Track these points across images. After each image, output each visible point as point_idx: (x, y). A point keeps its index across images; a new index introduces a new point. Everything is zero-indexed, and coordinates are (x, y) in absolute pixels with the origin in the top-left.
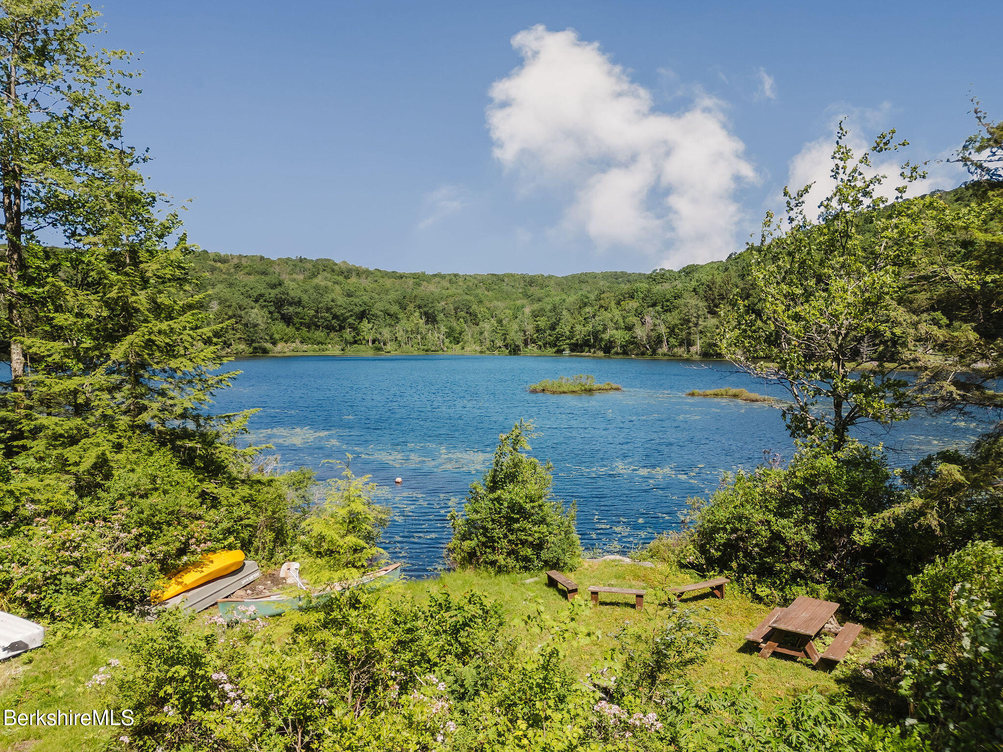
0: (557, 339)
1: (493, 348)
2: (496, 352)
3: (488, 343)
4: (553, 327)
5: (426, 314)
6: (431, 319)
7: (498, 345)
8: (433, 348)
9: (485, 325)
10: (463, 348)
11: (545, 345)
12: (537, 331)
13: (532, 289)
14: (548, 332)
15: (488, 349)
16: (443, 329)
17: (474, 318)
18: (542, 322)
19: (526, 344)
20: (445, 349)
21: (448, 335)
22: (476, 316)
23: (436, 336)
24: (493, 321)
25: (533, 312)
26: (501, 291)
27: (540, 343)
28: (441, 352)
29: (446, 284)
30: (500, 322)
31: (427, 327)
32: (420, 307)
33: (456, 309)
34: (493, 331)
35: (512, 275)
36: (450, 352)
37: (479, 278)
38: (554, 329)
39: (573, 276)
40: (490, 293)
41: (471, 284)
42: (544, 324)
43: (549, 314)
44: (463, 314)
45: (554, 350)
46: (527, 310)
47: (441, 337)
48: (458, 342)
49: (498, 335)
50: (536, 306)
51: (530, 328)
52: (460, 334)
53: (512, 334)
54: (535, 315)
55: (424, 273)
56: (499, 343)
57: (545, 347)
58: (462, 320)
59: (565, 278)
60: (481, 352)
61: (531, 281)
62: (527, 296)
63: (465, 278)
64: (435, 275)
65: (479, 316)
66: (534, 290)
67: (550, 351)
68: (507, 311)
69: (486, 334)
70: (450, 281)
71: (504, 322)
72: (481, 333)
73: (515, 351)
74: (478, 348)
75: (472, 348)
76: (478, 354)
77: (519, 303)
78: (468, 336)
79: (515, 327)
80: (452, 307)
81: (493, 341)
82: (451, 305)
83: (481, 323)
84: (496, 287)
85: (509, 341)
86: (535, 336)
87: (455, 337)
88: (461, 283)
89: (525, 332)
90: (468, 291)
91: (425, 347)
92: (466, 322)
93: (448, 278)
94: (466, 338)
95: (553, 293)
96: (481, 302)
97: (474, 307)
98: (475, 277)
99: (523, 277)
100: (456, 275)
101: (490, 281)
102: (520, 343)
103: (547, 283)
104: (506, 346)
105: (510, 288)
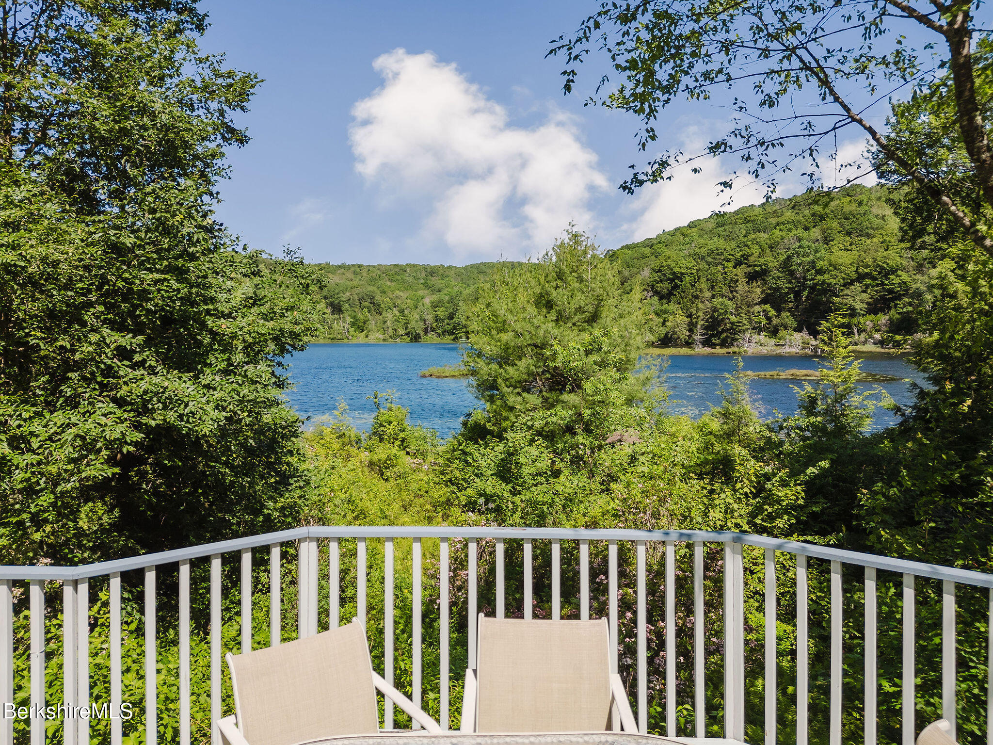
0: (455, 327)
1: (395, 335)
2: (398, 340)
3: (391, 332)
4: (451, 317)
5: (332, 305)
6: (337, 309)
7: (400, 333)
8: (339, 337)
9: (388, 315)
10: (367, 336)
11: (443, 333)
12: (437, 320)
13: (433, 279)
14: (446, 321)
15: (391, 337)
16: (349, 319)
17: (377, 308)
18: (441, 313)
19: (426, 331)
20: (350, 337)
21: (353, 324)
22: (379, 305)
23: (341, 326)
24: (396, 311)
25: (432, 303)
26: (403, 281)
27: (439, 331)
28: (346, 341)
29: (350, 275)
30: (402, 312)
31: (333, 317)
32: (325, 298)
33: (360, 299)
34: (396, 320)
35: (414, 266)
36: (355, 341)
37: (382, 268)
38: (452, 318)
39: (473, 266)
40: (393, 284)
41: (374, 275)
42: (442, 314)
43: (447, 305)
44: (366, 304)
45: (452, 337)
46: (427, 301)
47: (347, 326)
48: (363, 331)
49: (400, 324)
50: (436, 297)
51: (430, 318)
52: (364, 323)
53: (414, 323)
54: (435, 306)
55: (328, 264)
56: (401, 331)
57: (444, 335)
58: (366, 310)
59: (465, 268)
60: (384, 340)
61: (432, 272)
62: (426, 286)
63: (369, 268)
64: (339, 267)
65: (383, 306)
66: (435, 281)
67: (448, 339)
68: (408, 301)
69: (389, 323)
70: (355, 273)
71: (406, 312)
72: (385, 322)
73: (415, 338)
74: (382, 337)
75: (376, 336)
76: (382, 343)
77: (421, 293)
78: (372, 325)
79: (416, 316)
80: (356, 297)
81: (395, 330)
82: (356, 296)
83: (384, 313)
84: (399, 278)
85: (410, 330)
86: (434, 325)
87: (360, 327)
88: (365, 274)
89: (425, 321)
90: (372, 281)
91: (331, 336)
92: (369, 312)
93: (352, 269)
94: (369, 327)
95: (453, 283)
96: (384, 292)
97: (378, 297)
98: (378, 267)
99: (425, 267)
100: (360, 266)
101: (393, 272)
102: (420, 331)
103: (447, 273)
104: (407, 334)
105: (411, 279)
